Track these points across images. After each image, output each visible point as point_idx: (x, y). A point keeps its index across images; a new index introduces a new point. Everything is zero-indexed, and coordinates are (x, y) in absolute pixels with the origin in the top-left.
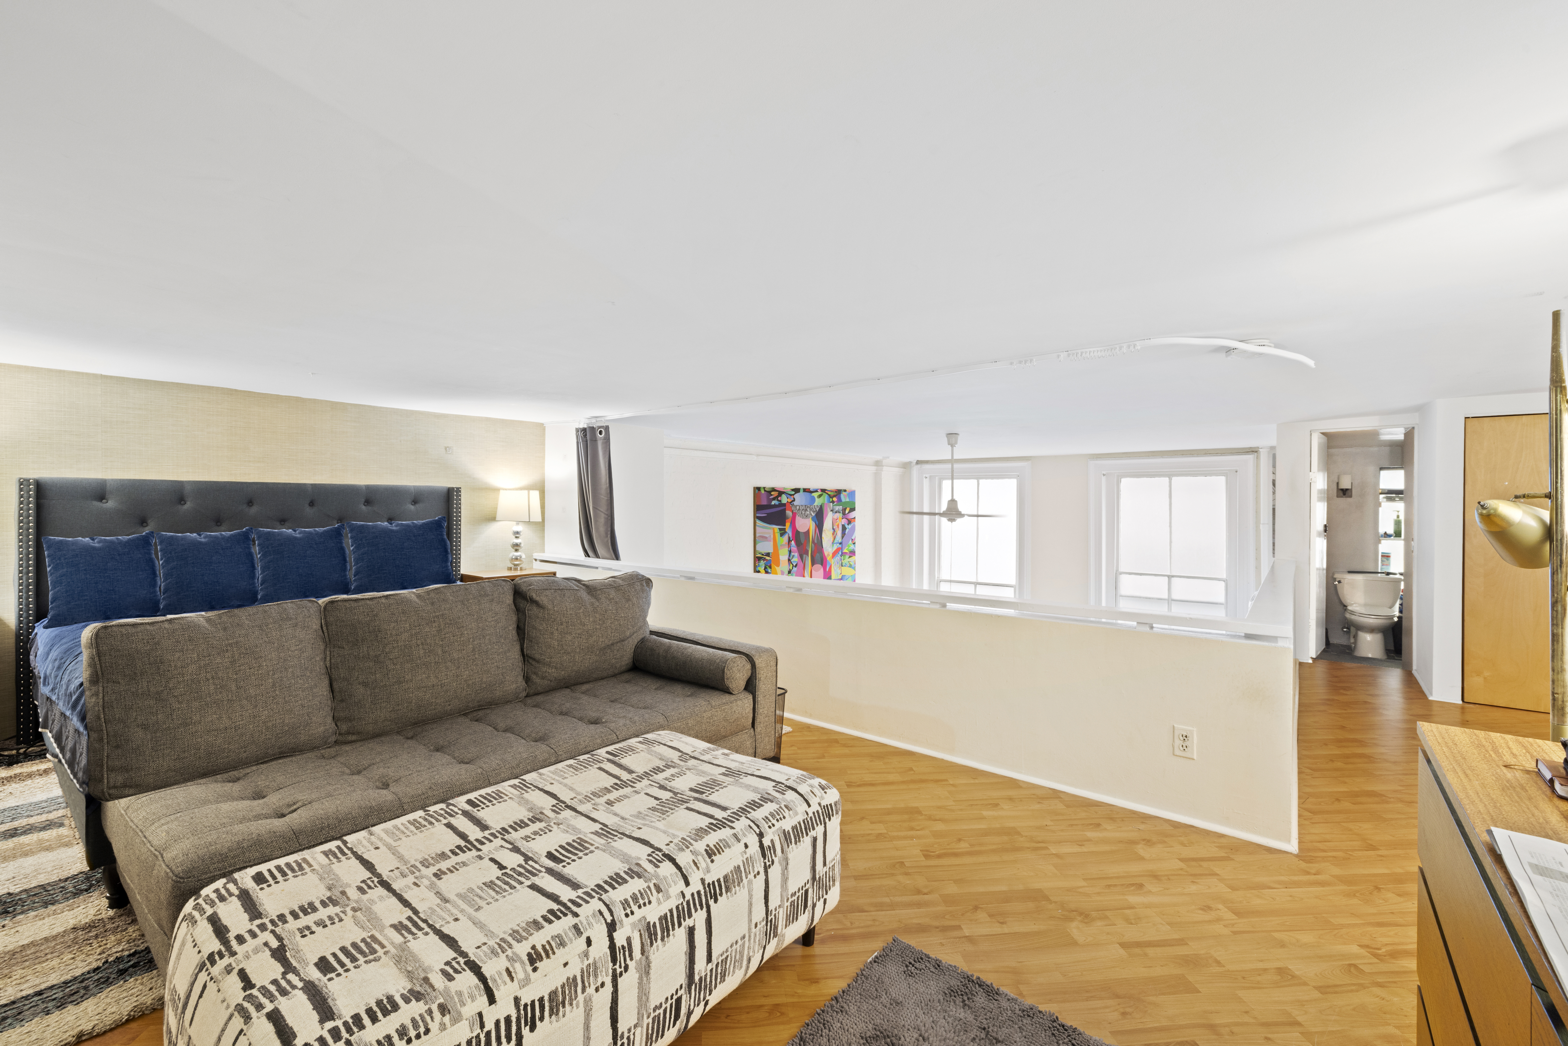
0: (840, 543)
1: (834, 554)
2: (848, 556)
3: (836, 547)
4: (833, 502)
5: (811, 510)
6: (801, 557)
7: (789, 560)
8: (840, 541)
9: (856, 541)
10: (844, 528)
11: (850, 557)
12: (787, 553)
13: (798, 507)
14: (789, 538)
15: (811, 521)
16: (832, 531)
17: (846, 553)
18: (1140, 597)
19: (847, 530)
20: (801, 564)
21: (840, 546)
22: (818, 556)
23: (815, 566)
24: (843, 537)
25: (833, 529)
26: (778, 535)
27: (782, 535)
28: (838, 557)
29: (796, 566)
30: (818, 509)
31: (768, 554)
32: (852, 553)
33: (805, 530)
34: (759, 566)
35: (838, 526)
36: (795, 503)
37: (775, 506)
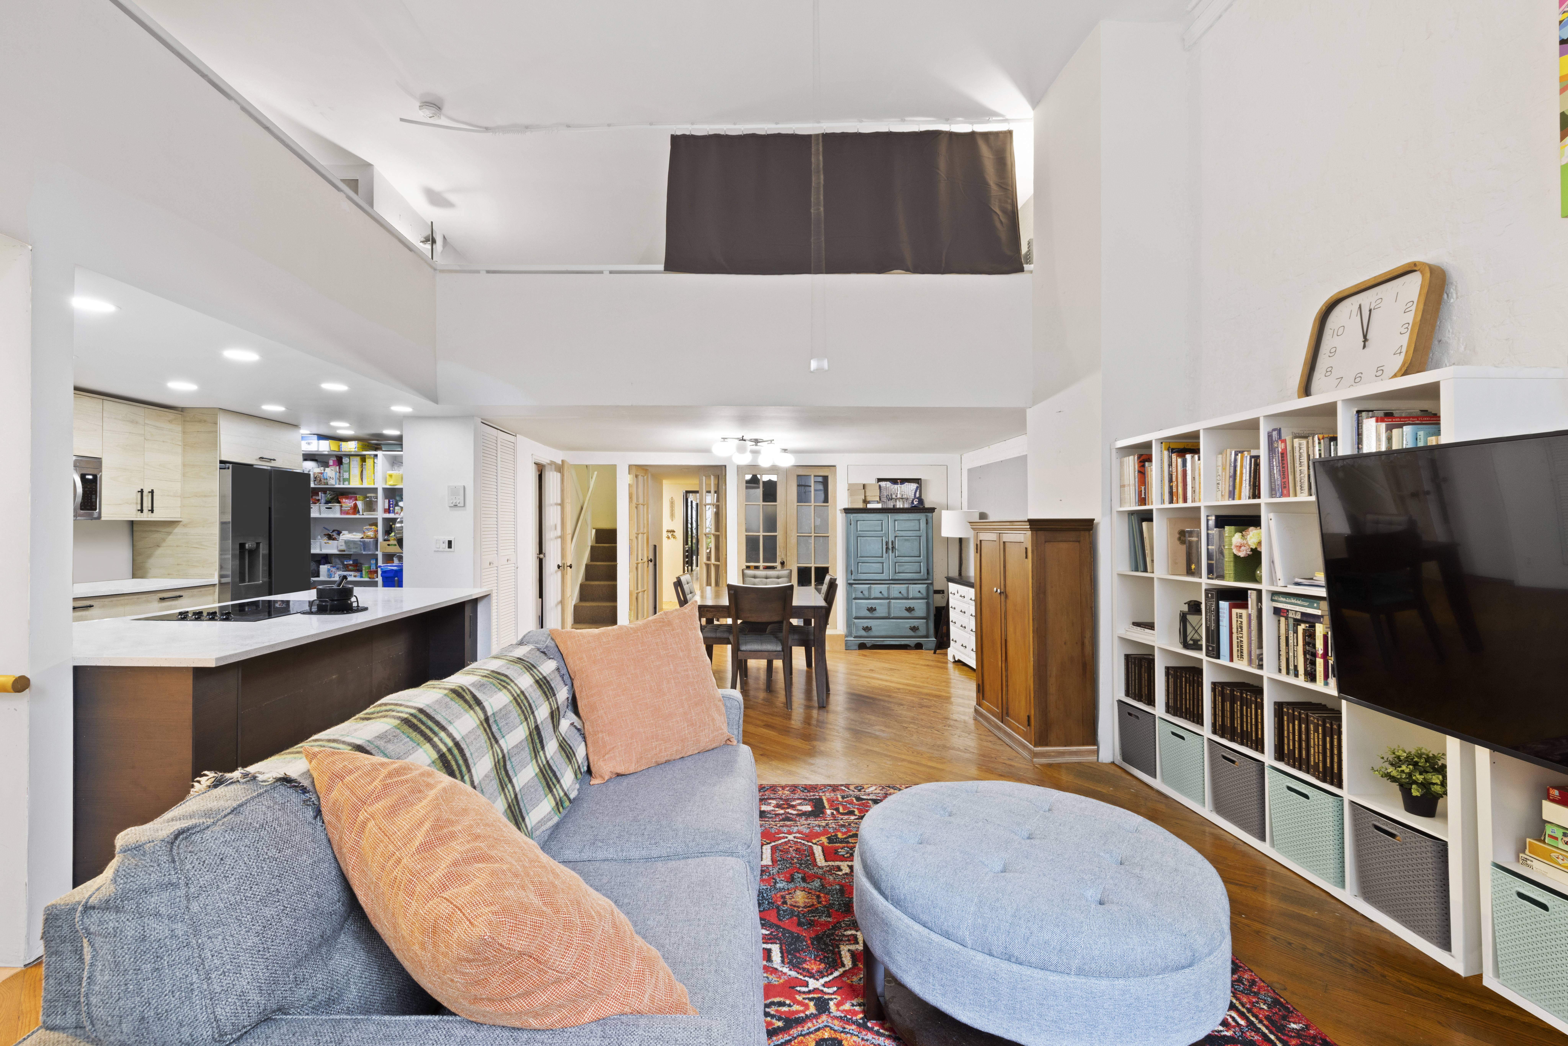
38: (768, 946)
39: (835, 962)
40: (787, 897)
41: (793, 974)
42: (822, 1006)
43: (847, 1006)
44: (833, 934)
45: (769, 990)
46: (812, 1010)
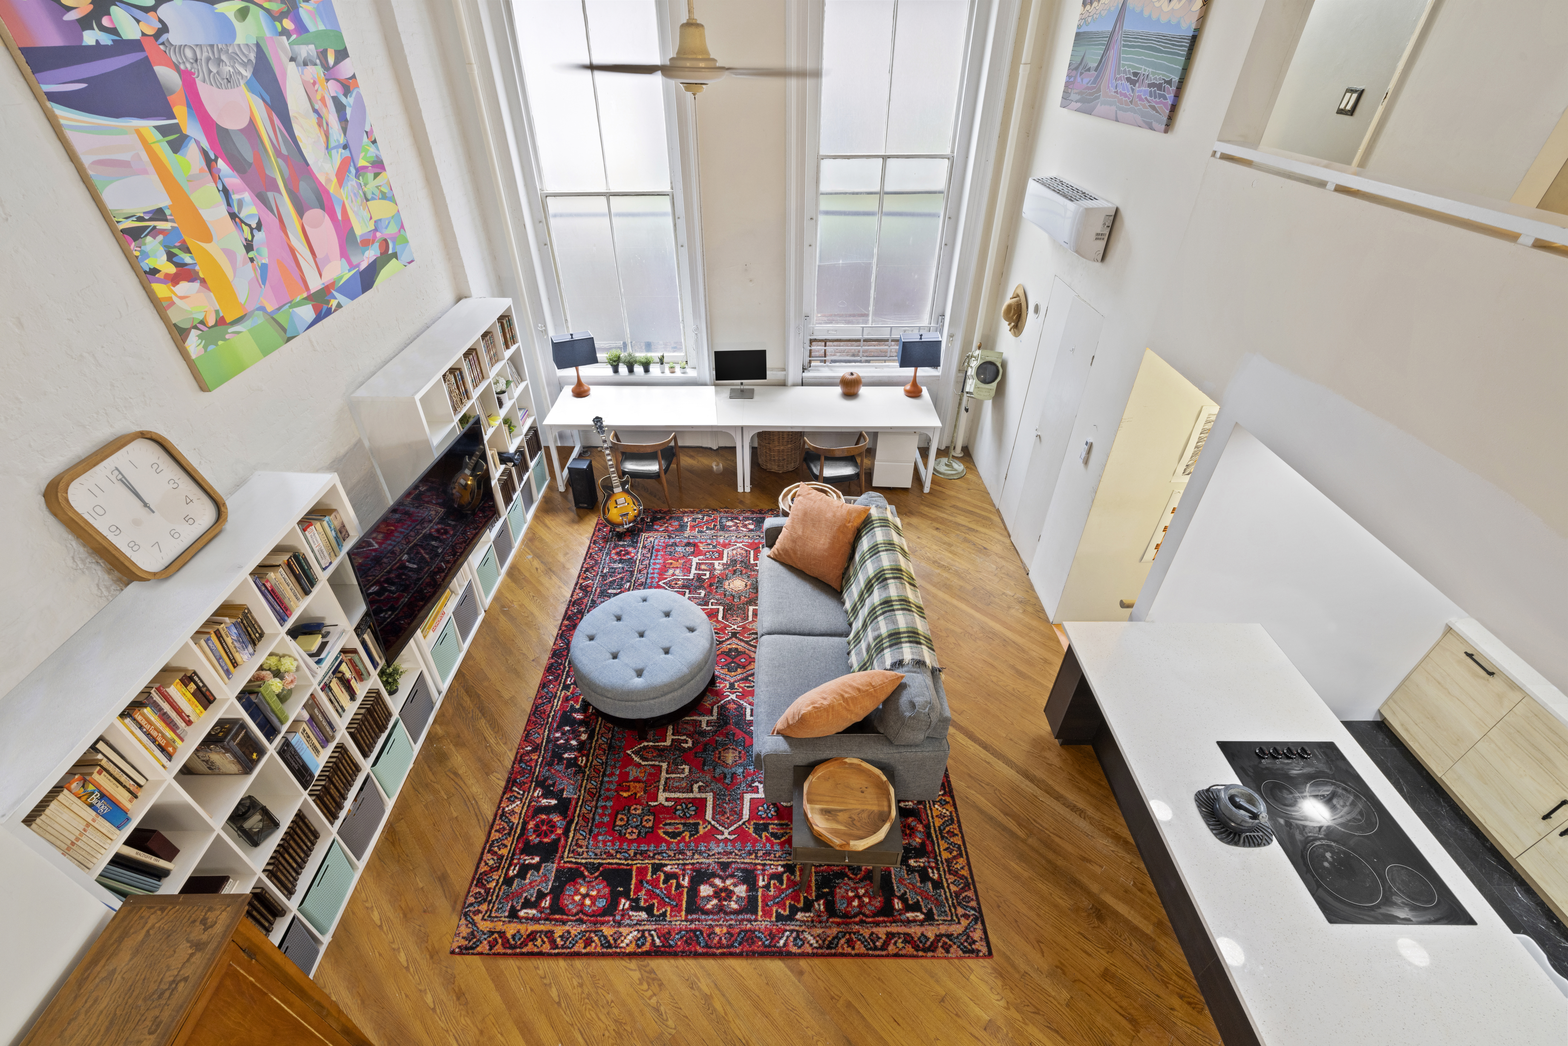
0: (345, 147)
1: (341, 175)
2: (370, 176)
3: (338, 156)
4: (285, 32)
5: (231, 58)
6: (262, 199)
7: (233, 216)
8: (342, 140)
9: (377, 135)
10: (340, 108)
11: (376, 176)
12: (220, 198)
13: (189, 53)
14: (205, 153)
15: (248, 95)
16: (314, 118)
17: (364, 168)
18: (845, 193)
19: (349, 111)
20: (270, 220)
21: (346, 153)
22: (304, 189)
23: (308, 215)
24: (345, 130)
25: (316, 111)
26: (162, 148)
27: (177, 146)
28: (351, 182)
29: (259, 227)
30: (252, 56)
31: (159, 214)
32: (378, 166)
33: (243, 124)
34: (146, 255)
35: (323, 100)
36: (174, 37)
37: (98, 52)
38: (751, 718)
39: (722, 708)
40: (737, 758)
41: (742, 702)
42: (732, 686)
43: (722, 685)
44: (719, 727)
45: (752, 694)
46: (736, 684)
